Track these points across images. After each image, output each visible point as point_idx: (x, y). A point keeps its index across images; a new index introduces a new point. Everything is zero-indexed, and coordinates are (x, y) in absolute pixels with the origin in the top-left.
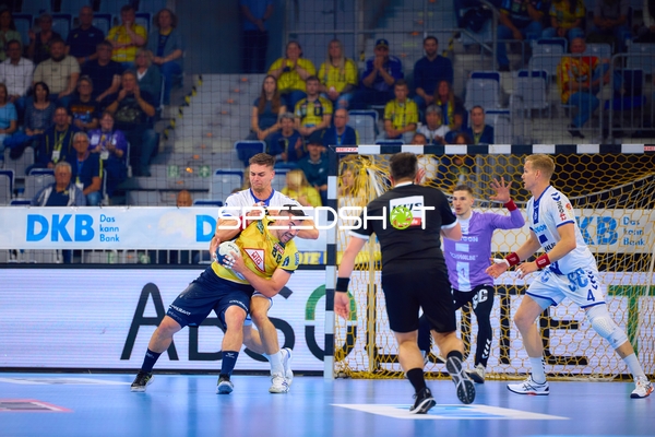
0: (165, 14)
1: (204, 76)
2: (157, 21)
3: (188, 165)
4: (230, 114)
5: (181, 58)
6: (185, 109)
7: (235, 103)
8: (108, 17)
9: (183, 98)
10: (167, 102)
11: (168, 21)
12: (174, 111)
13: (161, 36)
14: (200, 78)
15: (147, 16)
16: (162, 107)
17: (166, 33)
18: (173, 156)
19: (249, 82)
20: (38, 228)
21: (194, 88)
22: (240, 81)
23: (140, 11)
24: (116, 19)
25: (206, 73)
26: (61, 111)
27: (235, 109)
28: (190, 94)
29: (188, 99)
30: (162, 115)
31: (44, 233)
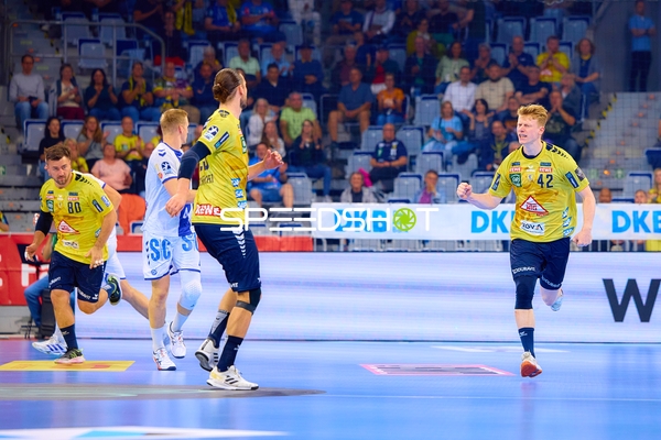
0: (585, 43)
1: (619, 95)
2: (578, 48)
3: (606, 169)
4: (639, 126)
5: (599, 79)
6: (602, 122)
7: (645, 116)
8: (537, 45)
9: (601, 113)
10: (587, 116)
11: (588, 48)
12: (593, 123)
13: (582, 60)
14: (615, 96)
15: (570, 44)
16: (583, 120)
17: (586, 58)
18: (592, 161)
19: (655, 99)
20: (480, 222)
21: (610, 104)
22: (647, 99)
23: (564, 40)
24: (544, 48)
25: (619, 91)
26: (497, 124)
27: (644, 122)
28: (606, 109)
29: (605, 114)
30: (583, 127)
31: (485, 226)
